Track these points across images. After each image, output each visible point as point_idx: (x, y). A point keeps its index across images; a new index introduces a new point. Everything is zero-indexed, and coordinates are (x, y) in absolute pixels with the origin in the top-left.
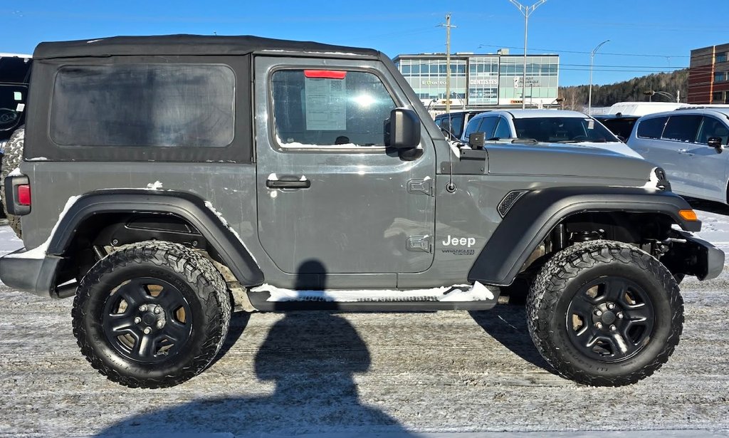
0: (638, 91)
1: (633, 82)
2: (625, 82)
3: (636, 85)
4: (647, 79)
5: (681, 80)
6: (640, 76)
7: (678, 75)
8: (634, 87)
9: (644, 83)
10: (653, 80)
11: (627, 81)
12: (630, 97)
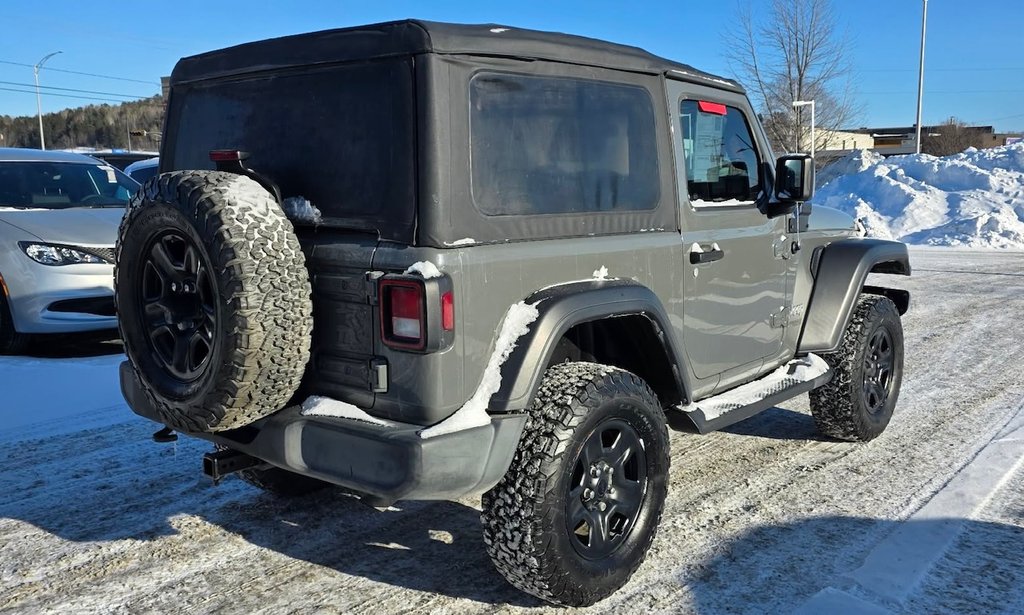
0: (75, 129)
1: (66, 115)
2: (53, 115)
3: (70, 119)
4: (86, 112)
5: (135, 117)
6: (74, 107)
7: (129, 110)
8: (69, 123)
9: (83, 118)
10: (95, 114)
11: (56, 112)
12: (64, 137)
